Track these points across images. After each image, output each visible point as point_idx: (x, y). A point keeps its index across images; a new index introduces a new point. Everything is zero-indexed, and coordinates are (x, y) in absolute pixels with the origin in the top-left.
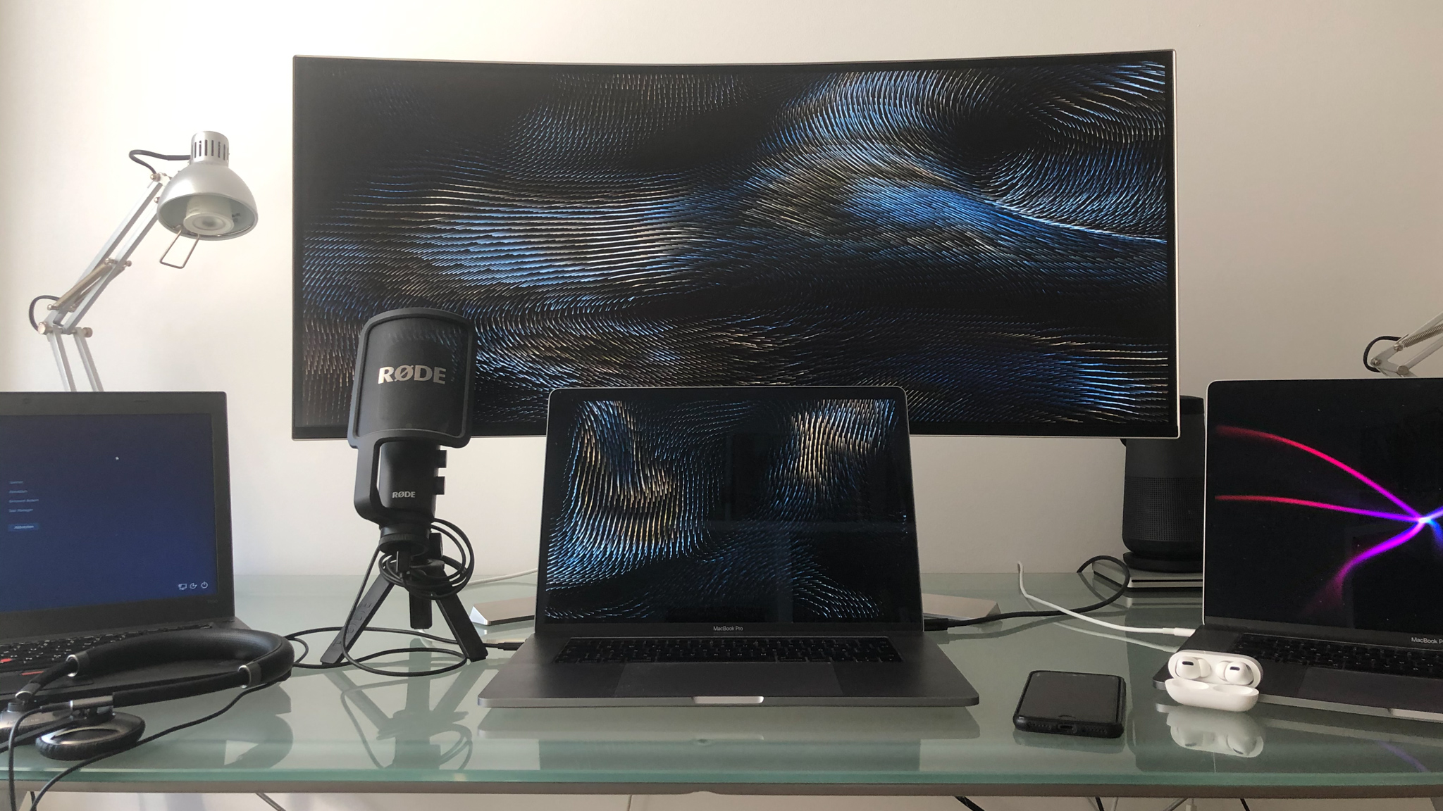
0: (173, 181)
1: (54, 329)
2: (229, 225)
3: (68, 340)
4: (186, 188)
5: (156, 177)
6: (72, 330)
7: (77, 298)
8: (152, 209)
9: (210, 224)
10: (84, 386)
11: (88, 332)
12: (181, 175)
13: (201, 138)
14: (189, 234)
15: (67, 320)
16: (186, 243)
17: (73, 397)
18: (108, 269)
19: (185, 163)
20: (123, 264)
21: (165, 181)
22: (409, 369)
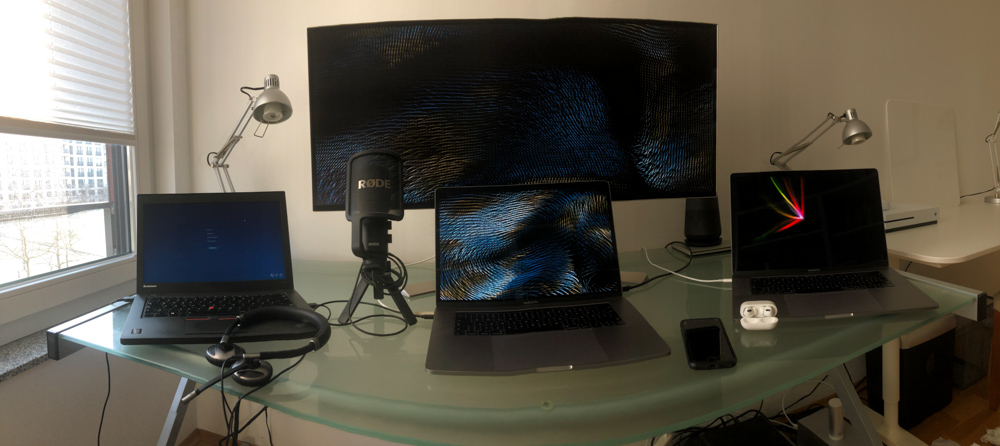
0: (258, 99)
1: (216, 165)
2: (281, 116)
3: (221, 169)
4: (263, 101)
5: (251, 99)
6: (222, 166)
7: (223, 153)
8: (251, 112)
9: (273, 116)
10: (228, 190)
11: (228, 166)
12: (261, 96)
13: (268, 78)
14: (265, 122)
15: (220, 162)
16: (264, 125)
17: (224, 195)
18: (234, 140)
19: (262, 91)
20: (240, 137)
21: (254, 100)
22: (373, 181)
